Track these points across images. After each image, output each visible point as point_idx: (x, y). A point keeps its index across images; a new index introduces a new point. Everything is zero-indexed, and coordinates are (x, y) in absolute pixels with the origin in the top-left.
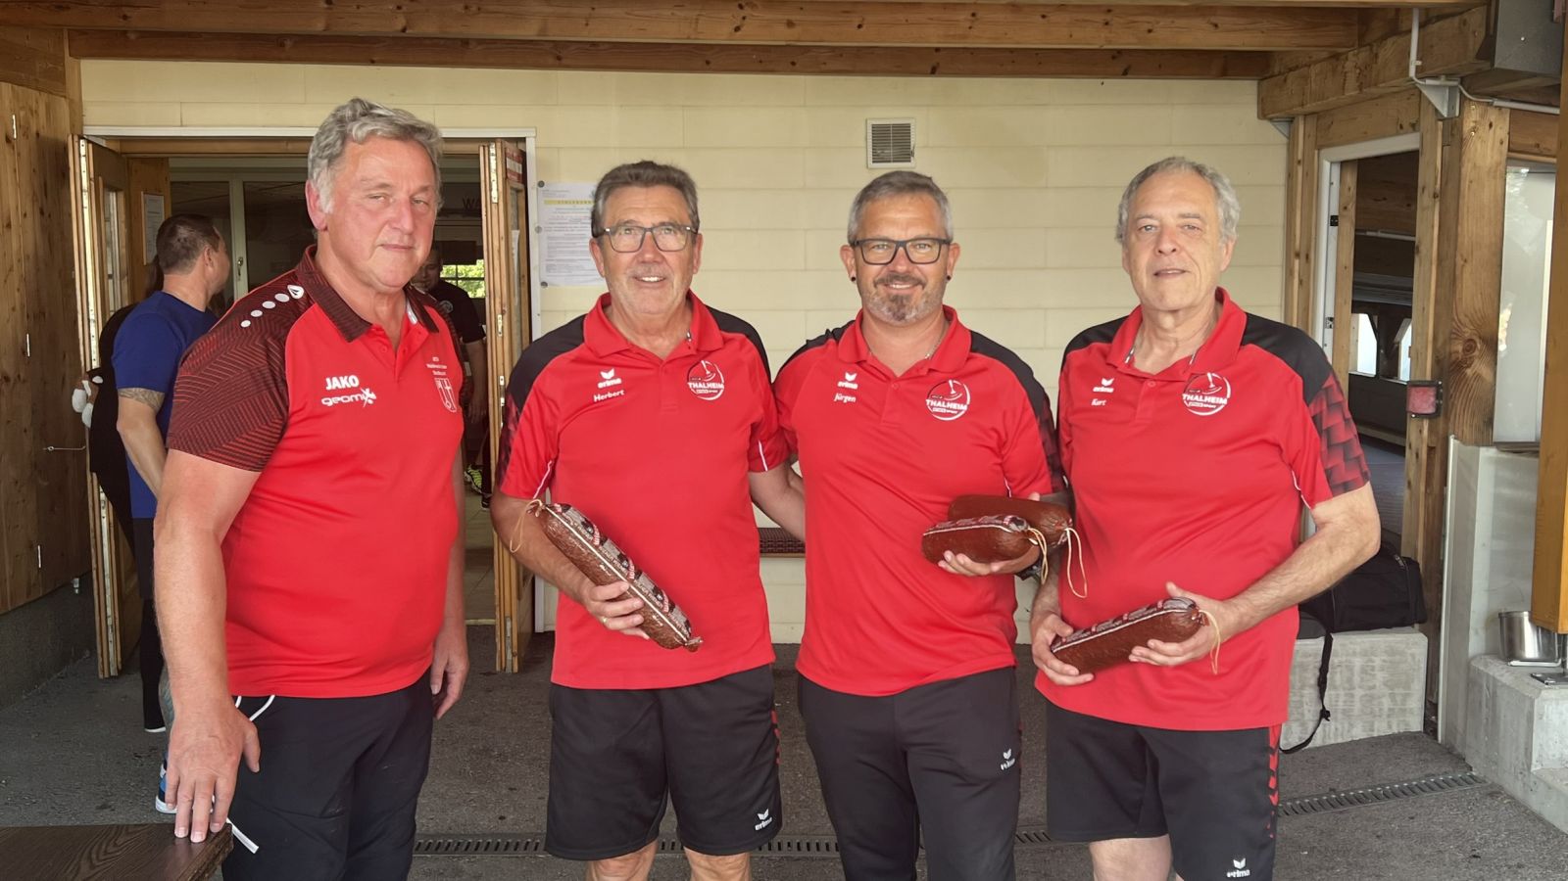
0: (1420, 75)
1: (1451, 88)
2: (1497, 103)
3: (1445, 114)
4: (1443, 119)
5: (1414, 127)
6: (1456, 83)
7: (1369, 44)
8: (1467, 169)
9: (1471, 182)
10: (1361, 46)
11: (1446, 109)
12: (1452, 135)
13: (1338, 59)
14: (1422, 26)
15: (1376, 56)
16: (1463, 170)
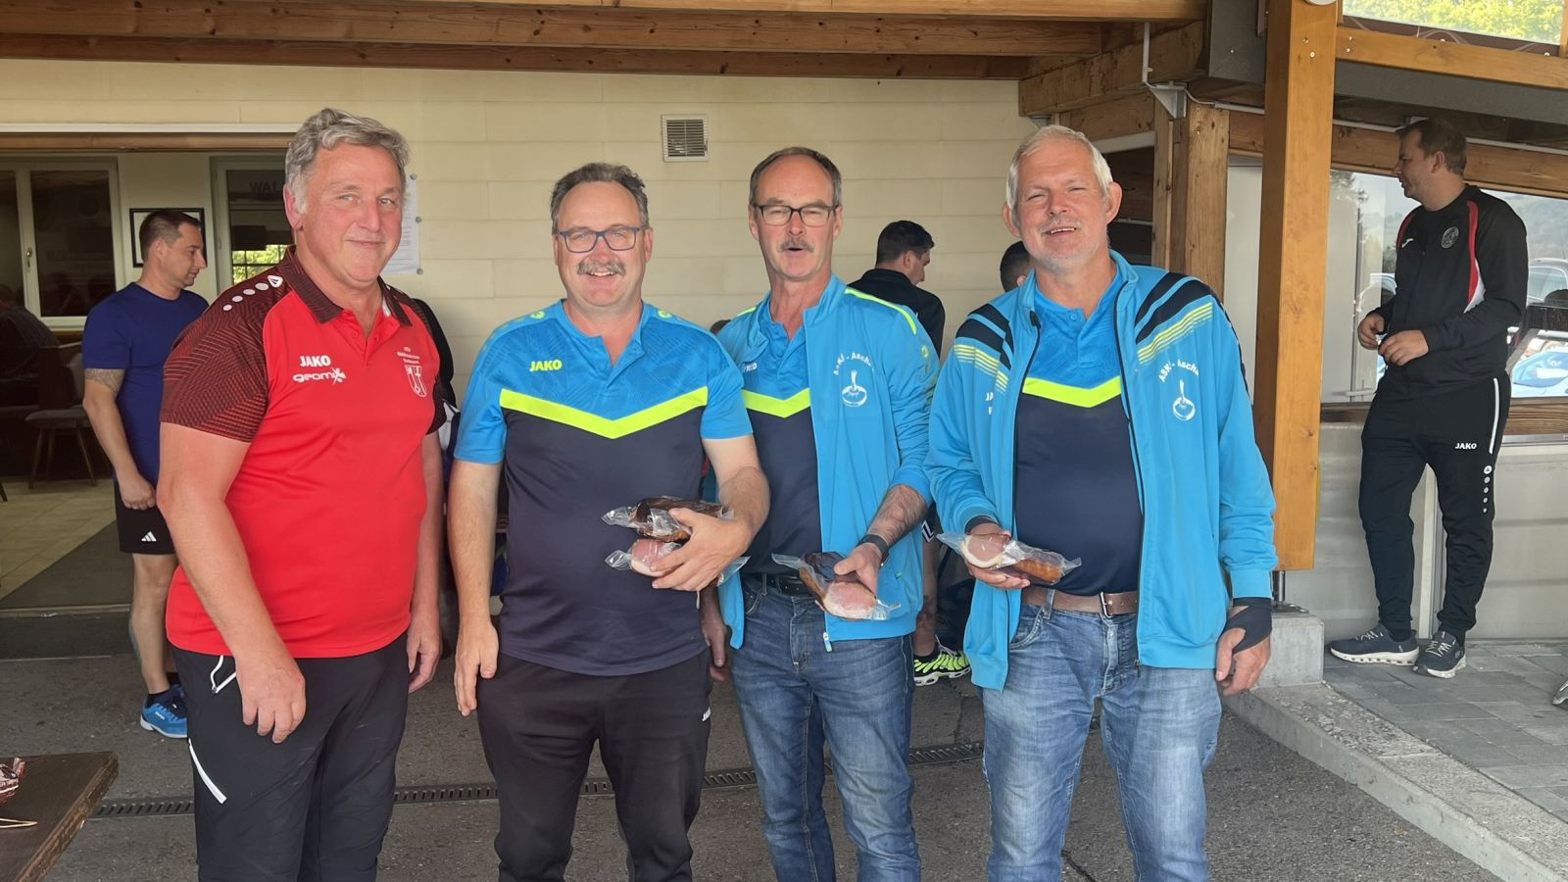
0: (1152, 81)
1: (1179, 92)
2: (1218, 105)
3: (1175, 117)
4: (1172, 120)
5: (1150, 126)
6: (1182, 88)
7: (1111, 52)
8: (1194, 164)
9: (1197, 176)
10: (1103, 53)
11: (1175, 111)
12: (1181, 134)
13: (1085, 64)
14: (1152, 37)
15: (1116, 62)
16: (1191, 165)
